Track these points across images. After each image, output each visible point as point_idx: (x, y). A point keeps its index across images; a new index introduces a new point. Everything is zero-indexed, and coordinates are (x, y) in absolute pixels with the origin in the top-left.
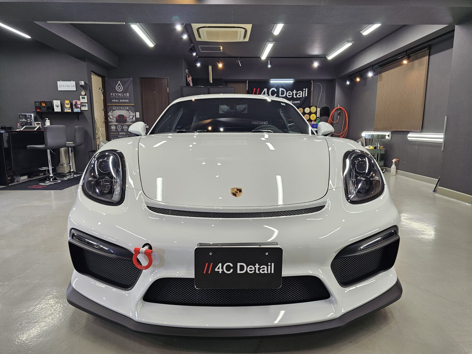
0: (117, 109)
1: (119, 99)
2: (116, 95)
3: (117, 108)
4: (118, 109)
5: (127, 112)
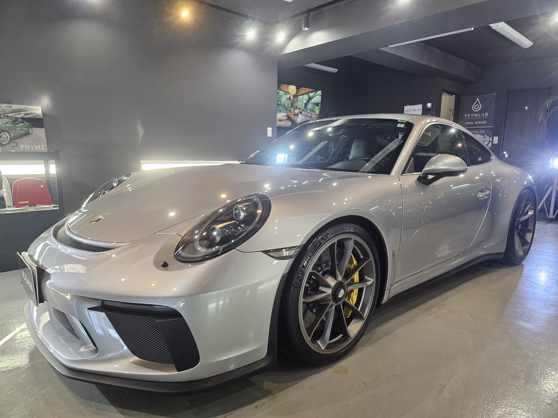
1: (474, 121)
2: (471, 116)
5: (482, 136)
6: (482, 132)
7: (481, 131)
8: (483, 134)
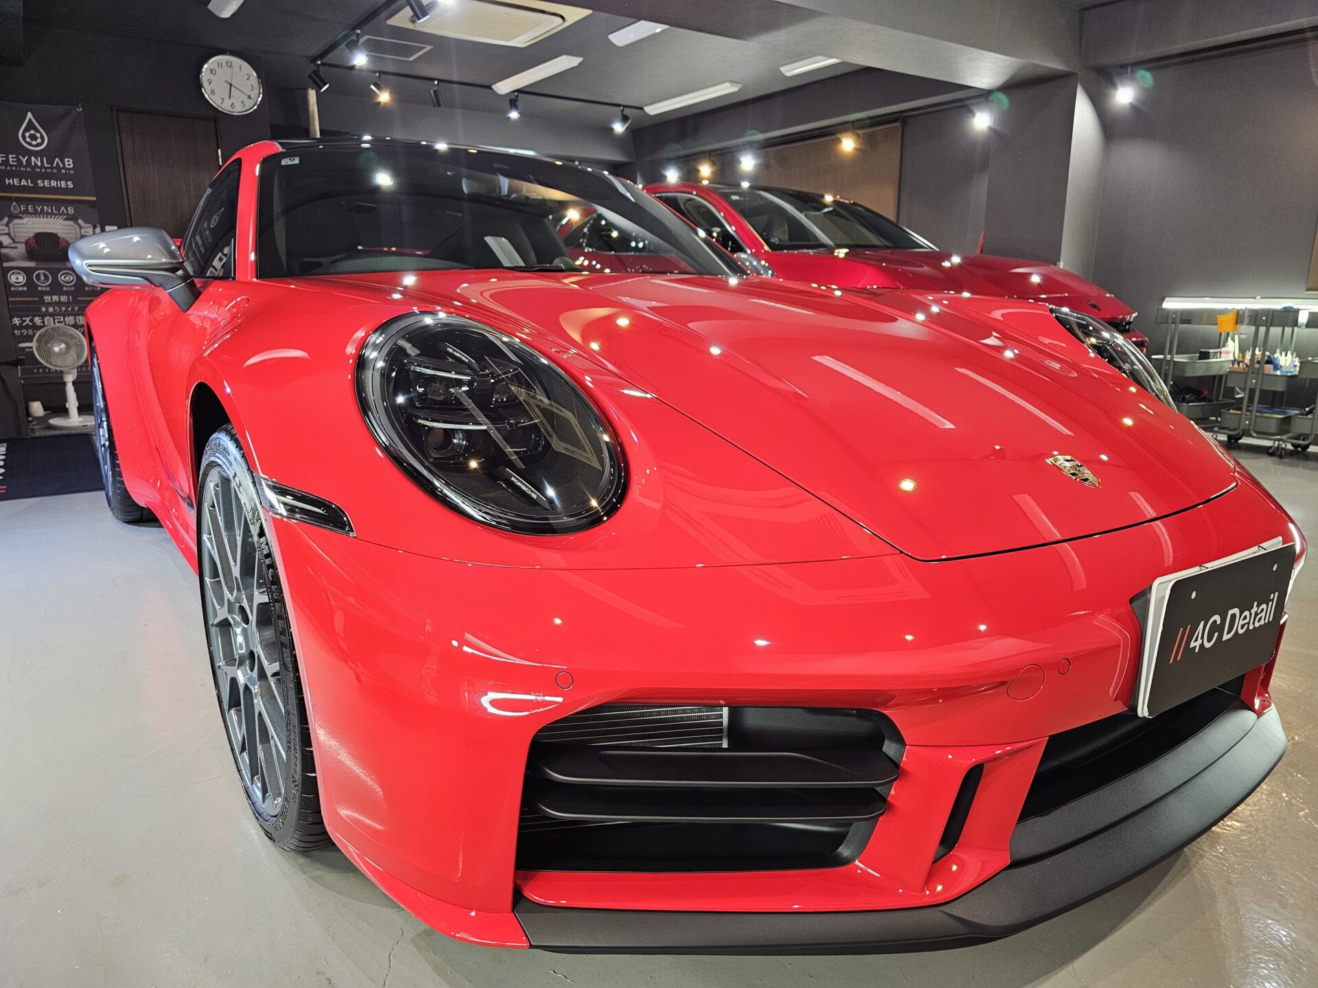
0: (26, 212)
1: (34, 177)
2: (19, 161)
3: (27, 207)
4: (31, 214)
5: (71, 223)
6: (67, 211)
7: (63, 208)
8: (73, 218)
